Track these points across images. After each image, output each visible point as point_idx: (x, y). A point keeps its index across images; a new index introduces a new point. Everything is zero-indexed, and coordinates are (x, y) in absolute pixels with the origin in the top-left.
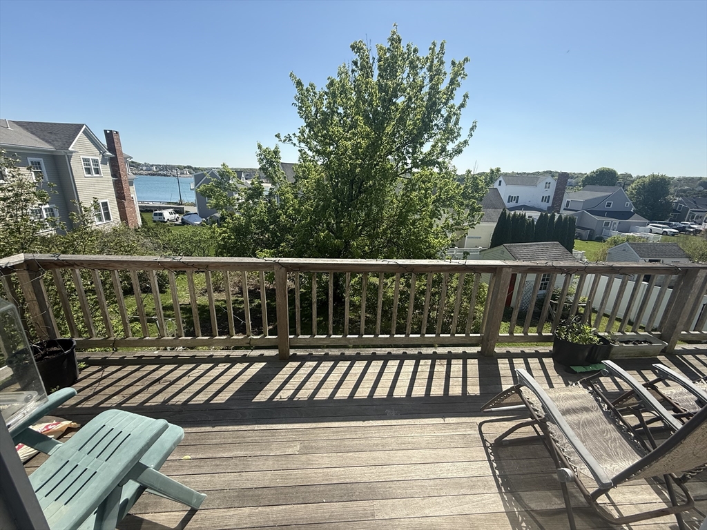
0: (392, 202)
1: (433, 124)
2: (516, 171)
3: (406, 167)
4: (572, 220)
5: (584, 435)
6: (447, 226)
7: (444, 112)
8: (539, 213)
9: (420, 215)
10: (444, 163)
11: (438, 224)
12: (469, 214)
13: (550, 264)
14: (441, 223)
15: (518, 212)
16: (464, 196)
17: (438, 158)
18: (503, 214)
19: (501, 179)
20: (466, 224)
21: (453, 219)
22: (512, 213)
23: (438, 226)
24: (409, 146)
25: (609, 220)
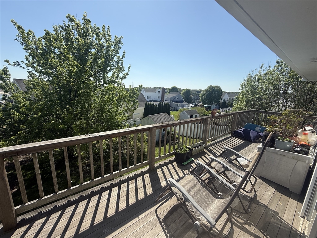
0: (95, 100)
1: (111, 64)
2: (148, 87)
3: (100, 83)
4: (168, 104)
5: (197, 198)
6: (125, 110)
7: (116, 59)
8: (158, 103)
9: (112, 106)
10: (119, 82)
11: (121, 110)
12: (133, 104)
13: (169, 123)
14: (122, 109)
15: (151, 103)
16: (130, 96)
17: (116, 80)
18: (146, 103)
19: (143, 90)
20: (133, 109)
21: (127, 107)
22: (149, 103)
23: (120, 111)
24: (100, 73)
25: (178, 104)
